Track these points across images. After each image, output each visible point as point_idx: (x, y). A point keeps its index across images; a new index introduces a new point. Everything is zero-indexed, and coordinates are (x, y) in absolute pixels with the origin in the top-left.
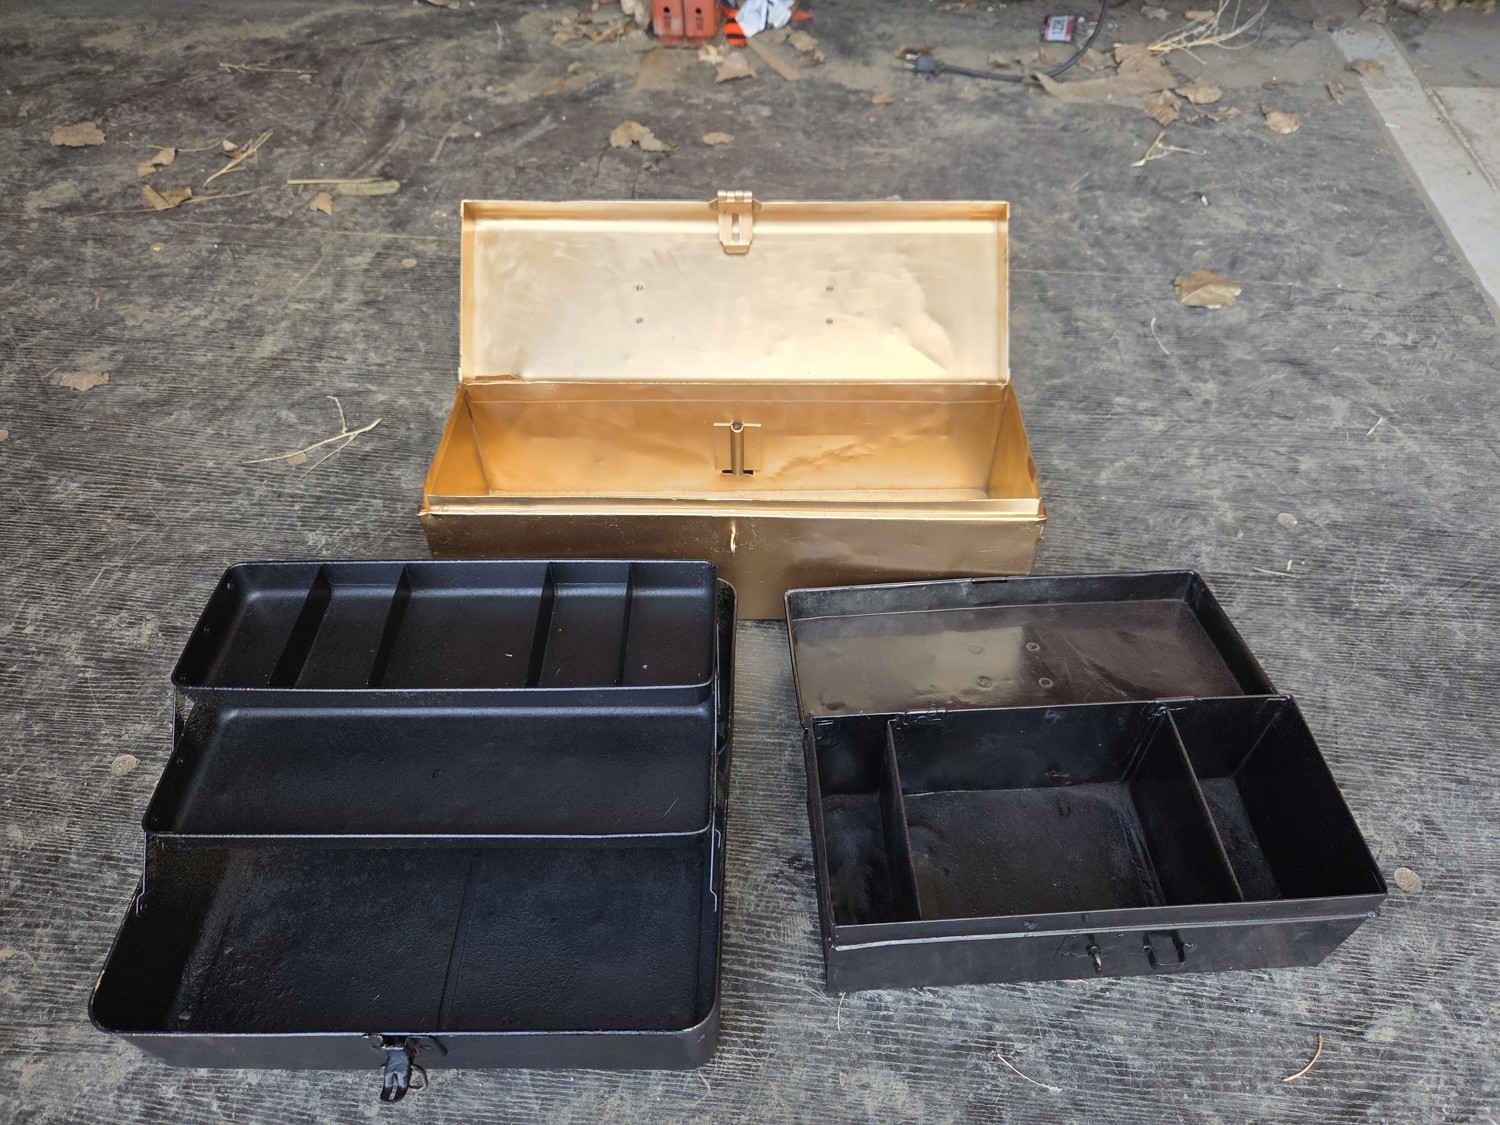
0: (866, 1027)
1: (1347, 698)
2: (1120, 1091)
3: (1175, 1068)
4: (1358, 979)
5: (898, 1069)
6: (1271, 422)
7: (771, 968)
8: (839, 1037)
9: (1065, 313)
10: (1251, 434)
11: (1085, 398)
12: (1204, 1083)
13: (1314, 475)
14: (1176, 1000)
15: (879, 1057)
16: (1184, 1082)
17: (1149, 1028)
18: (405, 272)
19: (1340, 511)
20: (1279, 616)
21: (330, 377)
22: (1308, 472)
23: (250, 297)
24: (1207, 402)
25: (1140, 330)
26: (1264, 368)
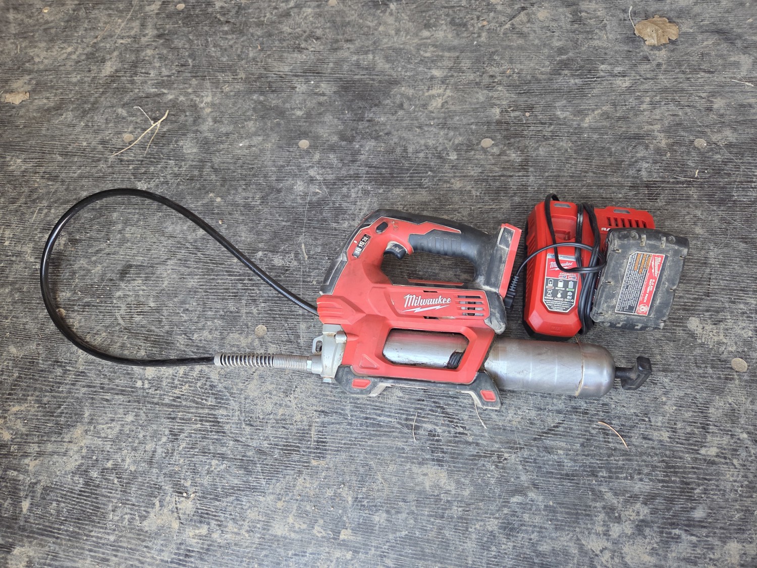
0: (427, 445)
1: (720, 257)
2: (558, 478)
3: (590, 467)
4: (701, 420)
5: (442, 466)
6: (699, 76)
7: (379, 415)
8: (413, 450)
9: (574, 7)
10: (685, 85)
11: (581, 67)
12: (605, 475)
13: (722, 111)
14: (594, 432)
15: (433, 460)
16: (594, 474)
17: (578, 446)
18: (179, 12)
19: (735, 135)
20: (686, 207)
21: (142, 86)
22: (718, 110)
23: (96, 37)
24: (659, 65)
25: (622, 16)
26: (700, 37)
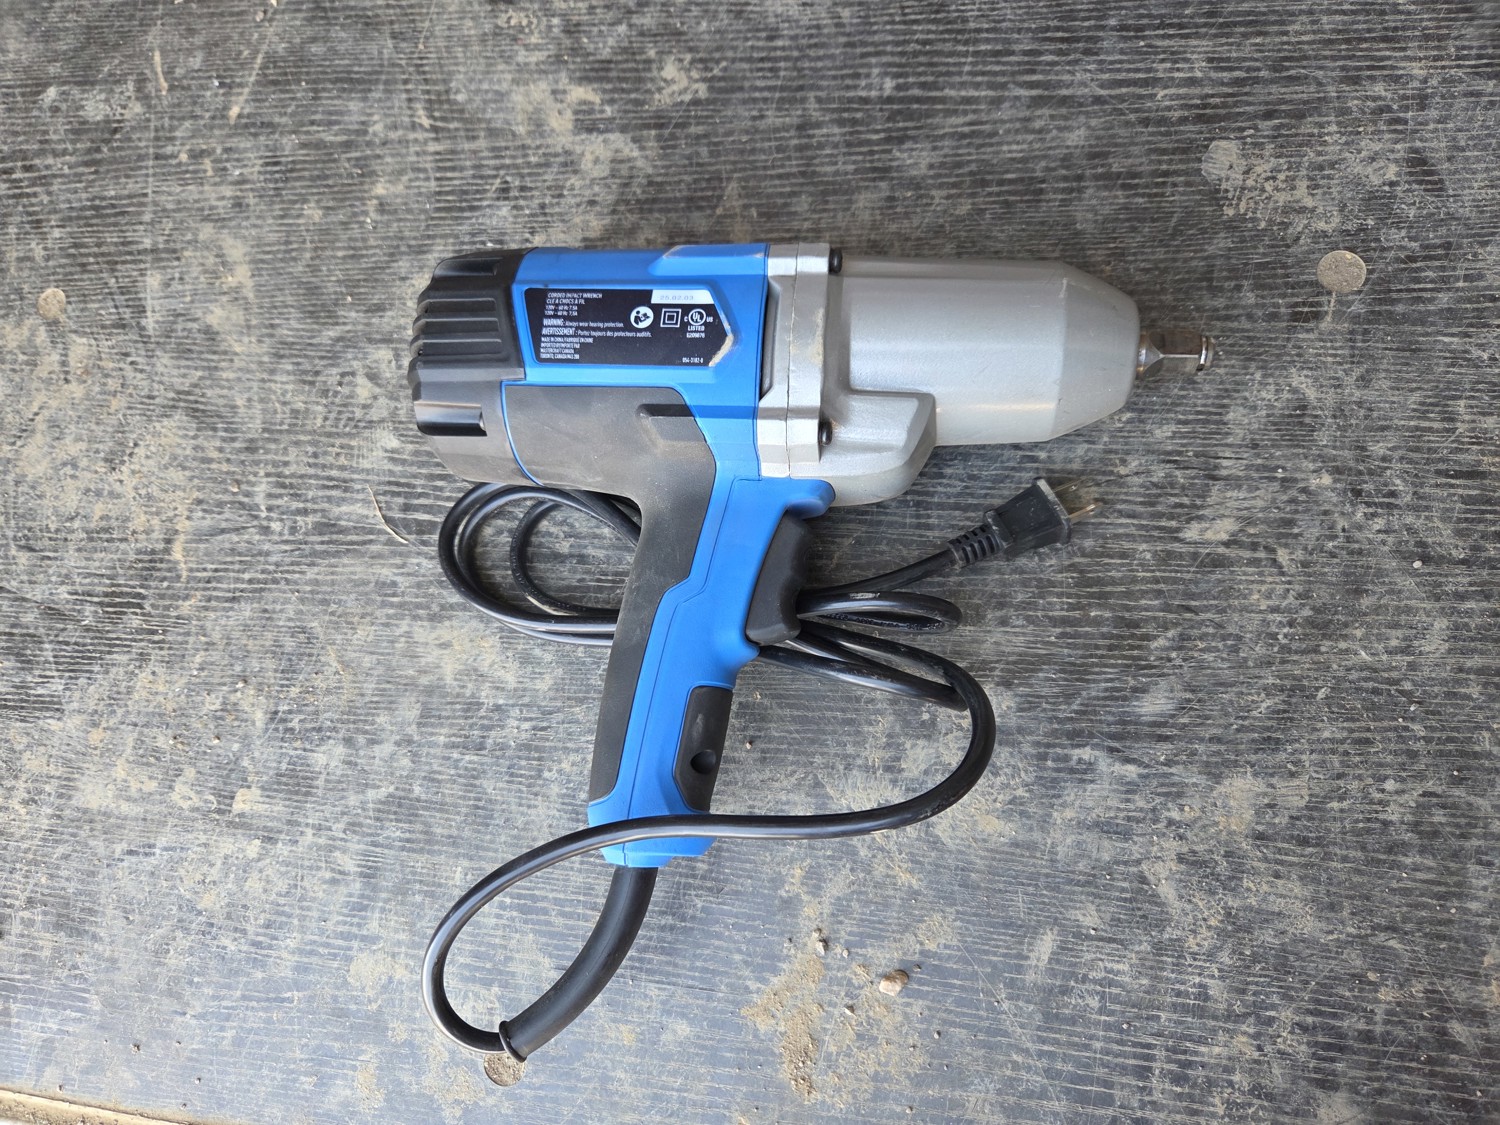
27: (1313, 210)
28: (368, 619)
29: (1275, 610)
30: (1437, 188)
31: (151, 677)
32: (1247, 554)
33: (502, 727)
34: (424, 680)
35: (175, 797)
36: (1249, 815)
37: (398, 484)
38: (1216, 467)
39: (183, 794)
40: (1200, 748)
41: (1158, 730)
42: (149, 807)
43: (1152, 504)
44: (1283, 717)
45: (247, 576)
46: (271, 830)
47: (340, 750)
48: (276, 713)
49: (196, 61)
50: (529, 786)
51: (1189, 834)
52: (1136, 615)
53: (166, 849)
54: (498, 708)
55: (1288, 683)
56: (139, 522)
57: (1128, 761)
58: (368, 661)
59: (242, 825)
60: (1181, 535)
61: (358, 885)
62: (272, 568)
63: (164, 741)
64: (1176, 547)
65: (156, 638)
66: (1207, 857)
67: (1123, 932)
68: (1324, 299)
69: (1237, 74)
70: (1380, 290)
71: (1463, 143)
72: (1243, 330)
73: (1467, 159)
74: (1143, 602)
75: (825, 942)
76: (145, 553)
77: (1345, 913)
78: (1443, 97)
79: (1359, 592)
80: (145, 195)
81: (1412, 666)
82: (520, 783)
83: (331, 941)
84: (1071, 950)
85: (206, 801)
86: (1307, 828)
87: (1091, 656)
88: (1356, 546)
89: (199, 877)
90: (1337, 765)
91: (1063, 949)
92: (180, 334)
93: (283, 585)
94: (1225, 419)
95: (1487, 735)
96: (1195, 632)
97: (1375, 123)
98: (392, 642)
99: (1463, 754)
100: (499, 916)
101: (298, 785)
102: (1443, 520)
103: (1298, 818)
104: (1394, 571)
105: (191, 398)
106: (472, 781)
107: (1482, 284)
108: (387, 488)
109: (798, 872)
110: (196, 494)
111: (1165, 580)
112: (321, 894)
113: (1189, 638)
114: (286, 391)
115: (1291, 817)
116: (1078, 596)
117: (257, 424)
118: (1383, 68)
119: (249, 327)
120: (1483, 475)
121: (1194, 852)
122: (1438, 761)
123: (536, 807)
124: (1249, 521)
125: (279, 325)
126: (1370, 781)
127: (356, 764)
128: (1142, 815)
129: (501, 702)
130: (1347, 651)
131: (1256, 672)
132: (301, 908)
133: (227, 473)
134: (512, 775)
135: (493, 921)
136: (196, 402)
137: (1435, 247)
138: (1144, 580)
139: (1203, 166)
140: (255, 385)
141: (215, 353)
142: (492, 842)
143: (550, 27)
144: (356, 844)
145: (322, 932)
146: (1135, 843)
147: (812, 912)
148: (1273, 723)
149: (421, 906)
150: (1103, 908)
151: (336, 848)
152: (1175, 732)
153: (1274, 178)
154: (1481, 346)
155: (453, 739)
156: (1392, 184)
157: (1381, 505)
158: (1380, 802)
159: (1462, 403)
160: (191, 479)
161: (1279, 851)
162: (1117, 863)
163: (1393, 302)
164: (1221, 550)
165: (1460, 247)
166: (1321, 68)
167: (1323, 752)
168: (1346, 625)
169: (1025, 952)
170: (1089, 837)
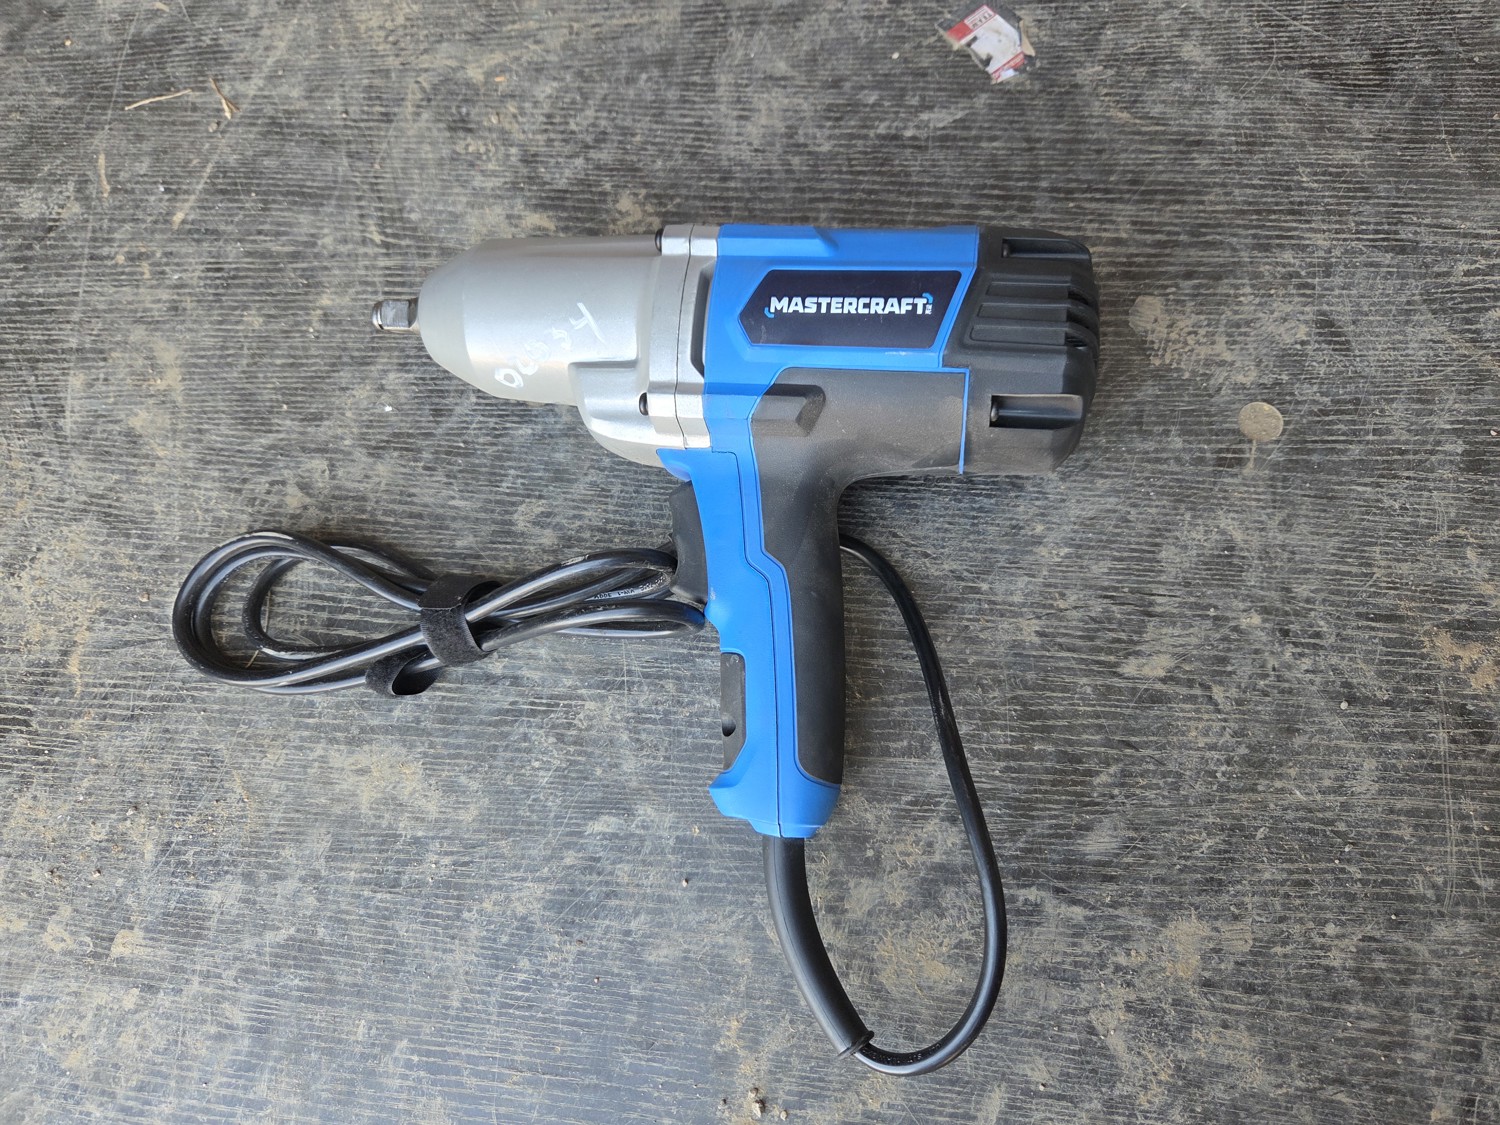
27: (1232, 364)
28: (280, 741)
29: (1212, 747)
30: (1344, 348)
31: (31, 803)
32: (1184, 691)
33: (420, 862)
34: (337, 810)
35: (46, 938)
36: (1195, 960)
37: (322, 598)
38: (1151, 604)
39: (56, 937)
40: (1145, 888)
41: (1102, 872)
42: (15, 949)
43: (1091, 639)
44: (1225, 857)
45: (149, 693)
46: (153, 978)
47: (238, 887)
48: (169, 844)
49: (143, 167)
50: (446, 928)
51: (1136, 981)
52: (1079, 750)
53: (30, 998)
54: (416, 841)
55: (1228, 822)
56: (34, 632)
57: (1074, 902)
58: (276, 787)
59: (120, 971)
60: (1119, 670)
61: (247, 1042)
62: (178, 684)
63: (39, 875)
64: (1116, 681)
65: (41, 759)
66: (1155, 1006)
67: (1073, 1088)
68: (1245, 446)
69: (1159, 237)
70: (1297, 441)
71: (1366, 309)
72: (1172, 473)
73: (1371, 322)
74: (1085, 736)
75: (763, 1103)
76: (38, 666)
77: (1293, 1066)
78: (1346, 266)
79: (1291, 731)
80: (76, 294)
81: (1345, 807)
82: (436, 924)
83: (212, 1106)
84: (1020, 1108)
85: (81, 944)
86: (1253, 974)
87: (1035, 791)
88: (1287, 685)
89: (65, 1031)
90: (1278, 907)
91: (1011, 1107)
92: (99, 435)
93: (188, 703)
94: (1159, 557)
95: (1420, 878)
96: (1136, 769)
97: (1285, 287)
98: (305, 767)
99: (1399, 897)
100: (404, 1077)
101: (187, 926)
102: (1366, 661)
103: (1242, 964)
104: (1323, 711)
105: (105, 502)
106: (383, 922)
107: (1390, 438)
108: (311, 602)
109: (734, 1024)
110: (100, 604)
111: (1106, 715)
112: (204, 1052)
113: (1130, 775)
114: (210, 498)
115: (1237, 963)
116: (1022, 730)
117: (176, 532)
118: (1291, 237)
119: (175, 431)
120: (1400, 619)
121: (1142, 1000)
122: (1375, 904)
123: (452, 951)
124: (1185, 658)
125: (207, 430)
126: (1311, 925)
127: (255, 903)
128: (1089, 960)
129: (420, 834)
130: (1282, 790)
131: (1196, 810)
132: (181, 1068)
133: (137, 582)
134: (427, 915)
135: (398, 1082)
136: (110, 506)
137: (1346, 402)
138: (1086, 715)
139: (1130, 318)
140: (176, 490)
141: (135, 456)
142: (401, 991)
143: (508, 156)
144: (248, 995)
145: (202, 1095)
146: (1083, 990)
147: (749, 1070)
148: (1215, 863)
149: (317, 1065)
150: (1051, 1062)
151: (225, 998)
152: (1120, 872)
153: (1196, 333)
154: (1391, 495)
155: (365, 875)
156: (1303, 343)
157: (1307, 645)
158: (1322, 947)
159: (1377, 549)
160: (96, 587)
161: (1227, 999)
162: (1065, 1012)
163: (1310, 452)
164: (1159, 686)
165: (1368, 403)
166: (1234, 235)
167: (1264, 894)
168: (1280, 764)
169: (972, 1112)
170: (1038, 985)
